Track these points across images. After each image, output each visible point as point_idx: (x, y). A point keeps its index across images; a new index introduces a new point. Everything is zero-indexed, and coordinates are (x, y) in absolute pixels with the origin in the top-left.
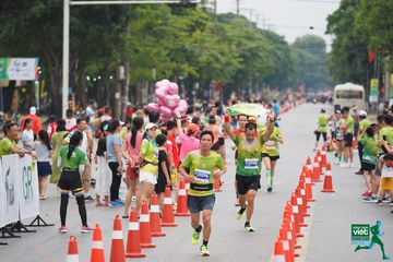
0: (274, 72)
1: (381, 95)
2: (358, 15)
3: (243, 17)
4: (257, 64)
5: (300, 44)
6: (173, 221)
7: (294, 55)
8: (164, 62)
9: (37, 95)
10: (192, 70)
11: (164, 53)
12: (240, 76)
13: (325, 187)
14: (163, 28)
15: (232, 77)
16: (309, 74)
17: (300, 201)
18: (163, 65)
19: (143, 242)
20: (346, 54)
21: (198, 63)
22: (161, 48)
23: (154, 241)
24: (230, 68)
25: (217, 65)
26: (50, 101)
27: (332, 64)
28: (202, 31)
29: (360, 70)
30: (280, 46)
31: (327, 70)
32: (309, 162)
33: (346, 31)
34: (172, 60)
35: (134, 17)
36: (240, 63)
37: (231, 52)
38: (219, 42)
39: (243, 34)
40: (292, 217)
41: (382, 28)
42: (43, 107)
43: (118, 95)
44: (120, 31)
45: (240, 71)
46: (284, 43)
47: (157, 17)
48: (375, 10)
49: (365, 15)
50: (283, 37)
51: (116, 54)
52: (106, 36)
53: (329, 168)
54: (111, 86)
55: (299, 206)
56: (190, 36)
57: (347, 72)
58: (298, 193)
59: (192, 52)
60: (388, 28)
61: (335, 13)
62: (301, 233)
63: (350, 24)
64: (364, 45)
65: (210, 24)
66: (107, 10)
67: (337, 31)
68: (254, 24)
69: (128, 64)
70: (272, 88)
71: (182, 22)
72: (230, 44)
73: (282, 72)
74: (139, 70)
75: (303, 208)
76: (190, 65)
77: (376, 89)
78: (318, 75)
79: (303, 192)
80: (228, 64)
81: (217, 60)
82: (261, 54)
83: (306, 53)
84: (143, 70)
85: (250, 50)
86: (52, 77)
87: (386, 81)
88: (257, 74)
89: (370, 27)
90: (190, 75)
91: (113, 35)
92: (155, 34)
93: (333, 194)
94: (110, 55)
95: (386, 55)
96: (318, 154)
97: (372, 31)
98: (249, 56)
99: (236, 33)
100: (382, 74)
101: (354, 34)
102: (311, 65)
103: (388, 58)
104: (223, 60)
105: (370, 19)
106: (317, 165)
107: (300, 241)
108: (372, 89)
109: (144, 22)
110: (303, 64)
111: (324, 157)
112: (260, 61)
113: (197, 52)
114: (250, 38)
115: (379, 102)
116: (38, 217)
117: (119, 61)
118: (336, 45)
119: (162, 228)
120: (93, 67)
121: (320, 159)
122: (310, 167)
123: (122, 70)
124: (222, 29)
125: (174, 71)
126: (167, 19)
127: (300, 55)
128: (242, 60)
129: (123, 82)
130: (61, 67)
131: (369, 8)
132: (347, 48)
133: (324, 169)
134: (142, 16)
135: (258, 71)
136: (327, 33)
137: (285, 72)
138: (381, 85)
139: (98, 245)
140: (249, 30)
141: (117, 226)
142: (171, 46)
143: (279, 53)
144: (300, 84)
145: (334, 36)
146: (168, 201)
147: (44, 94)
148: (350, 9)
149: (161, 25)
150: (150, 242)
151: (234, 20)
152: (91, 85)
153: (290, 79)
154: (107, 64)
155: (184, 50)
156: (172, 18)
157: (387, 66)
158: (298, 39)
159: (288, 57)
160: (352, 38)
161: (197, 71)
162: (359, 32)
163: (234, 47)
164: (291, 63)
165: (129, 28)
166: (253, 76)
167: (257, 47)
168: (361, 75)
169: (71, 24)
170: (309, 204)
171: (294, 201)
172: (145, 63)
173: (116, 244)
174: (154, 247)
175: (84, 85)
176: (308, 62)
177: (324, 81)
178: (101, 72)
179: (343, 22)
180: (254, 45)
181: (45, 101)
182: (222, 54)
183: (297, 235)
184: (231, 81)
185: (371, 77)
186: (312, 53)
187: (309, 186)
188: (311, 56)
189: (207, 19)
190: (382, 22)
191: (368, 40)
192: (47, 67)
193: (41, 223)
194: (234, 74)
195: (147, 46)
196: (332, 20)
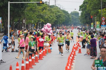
0: (65, 21)
1: (94, 27)
2: (88, 6)
3: (57, 6)
4: (61, 19)
5: (72, 13)
6: (38, 61)
7: (70, 17)
8: (35, 18)
9: (1, 27)
10: (43, 21)
11: (35, 16)
12: (56, 22)
13: (79, 52)
14: (35, 9)
15: (54, 22)
16: (74, 22)
17: (72, 56)
18: (35, 19)
19: (30, 66)
20: (85, 16)
21: (44, 19)
22: (35, 15)
23: (33, 66)
24: (53, 20)
25: (50, 19)
26: (5, 29)
27: (81, 19)
28: (46, 10)
29: (88, 20)
30: (67, 14)
31: (79, 21)
32: (75, 45)
33: (84, 10)
34: (38, 18)
35: (27, 6)
36: (56, 19)
37: (54, 15)
38: (50, 13)
39: (57, 11)
40: (70, 60)
41: (94, 9)
42: (3, 30)
43: (23, 27)
44: (23, 10)
45: (56, 21)
46: (68, 13)
47: (34, 6)
48: (93, 4)
49: (90, 6)
50: (67, 12)
51: (22, 16)
52: (20, 11)
53: (80, 47)
54: (21, 25)
55: (72, 57)
56: (42, 11)
57: (85, 21)
58: (72, 53)
59: (43, 16)
60: (96, 9)
61: (81, 5)
62: (73, 64)
63: (86, 8)
64: (89, 14)
65: (48, 8)
66: (20, 4)
67: (82, 10)
68: (60, 8)
69: (26, 19)
70: (65, 25)
71: (40, 7)
72: (53, 14)
73: (67, 21)
74: (29, 21)
75: (73, 57)
76: (42, 19)
77: (93, 26)
78: (77, 22)
79: (73, 53)
80: (53, 19)
81: (50, 18)
82: (62, 16)
83: (74, 16)
84: (30, 20)
85: (59, 15)
86: (5, 22)
87: (95, 23)
88: (61, 22)
89: (91, 9)
90: (42, 22)
91: (22, 11)
92: (33, 11)
93: (81, 54)
94: (21, 16)
95: (95, 16)
96: (77, 43)
97: (92, 10)
98: (58, 17)
99: (55, 11)
100: (94, 22)
101: (87, 11)
102: (75, 19)
103: (96, 17)
104: (51, 18)
105: (91, 7)
106: (77, 46)
107: (72, 66)
108: (92, 26)
109: (30, 8)
110: (73, 19)
111: (79, 44)
112: (61, 18)
113: (44, 16)
114: (59, 12)
115: (94, 29)
116: (1, 60)
117: (23, 18)
118: (82, 14)
119: (35, 63)
120: (16, 20)
121: (78, 44)
122: (75, 46)
123: (24, 20)
124: (51, 9)
125: (38, 21)
126: (36, 7)
127: (72, 16)
128: (56, 18)
129: (24, 24)
130: (8, 20)
131: (91, 4)
132: (85, 15)
133: (79, 47)
134: (29, 6)
135: (61, 21)
136: (79, 11)
137: (68, 21)
138: (94, 24)
139: (18, 67)
140: (58, 10)
141: (23, 62)
142: (37, 14)
143: (66, 16)
144: (72, 24)
145: (81, 11)
146: (37, 56)
147: (3, 27)
148: (86, 4)
149: (35, 8)
150: (32, 66)
151: (54, 7)
152: (16, 25)
153: (70, 23)
154: (20, 19)
155: (41, 15)
156: (38, 6)
157: (96, 19)
158: (72, 12)
159: (69, 17)
160: (86, 12)
161: (44, 21)
162: (88, 10)
163: (54, 14)
164: (70, 18)
165: (26, 9)
166: (59, 22)
167: (61, 14)
168: (89, 22)
169: (10, 8)
170: (75, 56)
171: (71, 56)
172: (30, 19)
173: (23, 67)
174: (33, 68)
175: (14, 24)
176: (74, 18)
177: (79, 23)
178: (19, 21)
179: (84, 7)
180: (60, 14)
181: (3, 29)
182: (51, 16)
183: (71, 64)
184: (54, 23)
185: (91, 22)
186: (76, 16)
187: (75, 51)
188: (75, 17)
189: (47, 7)
190: (94, 7)
191: (90, 12)
192: (4, 20)
193: (2, 62)
194: (54, 21)
195: (31, 14)
196: (81, 7)
